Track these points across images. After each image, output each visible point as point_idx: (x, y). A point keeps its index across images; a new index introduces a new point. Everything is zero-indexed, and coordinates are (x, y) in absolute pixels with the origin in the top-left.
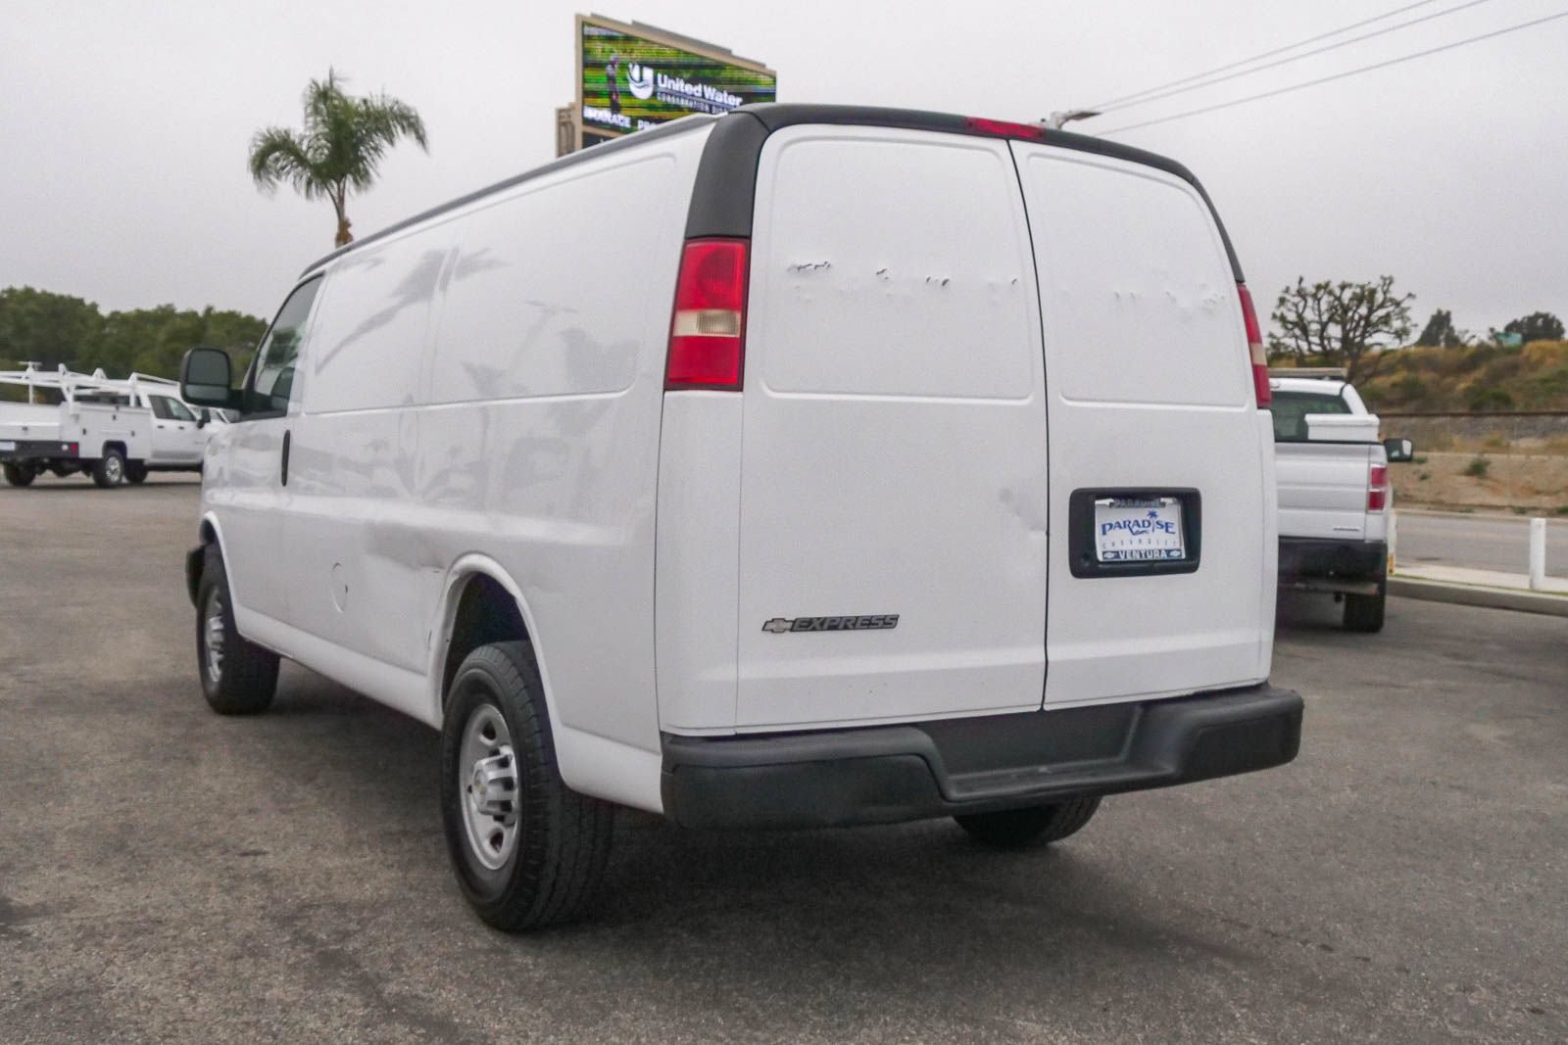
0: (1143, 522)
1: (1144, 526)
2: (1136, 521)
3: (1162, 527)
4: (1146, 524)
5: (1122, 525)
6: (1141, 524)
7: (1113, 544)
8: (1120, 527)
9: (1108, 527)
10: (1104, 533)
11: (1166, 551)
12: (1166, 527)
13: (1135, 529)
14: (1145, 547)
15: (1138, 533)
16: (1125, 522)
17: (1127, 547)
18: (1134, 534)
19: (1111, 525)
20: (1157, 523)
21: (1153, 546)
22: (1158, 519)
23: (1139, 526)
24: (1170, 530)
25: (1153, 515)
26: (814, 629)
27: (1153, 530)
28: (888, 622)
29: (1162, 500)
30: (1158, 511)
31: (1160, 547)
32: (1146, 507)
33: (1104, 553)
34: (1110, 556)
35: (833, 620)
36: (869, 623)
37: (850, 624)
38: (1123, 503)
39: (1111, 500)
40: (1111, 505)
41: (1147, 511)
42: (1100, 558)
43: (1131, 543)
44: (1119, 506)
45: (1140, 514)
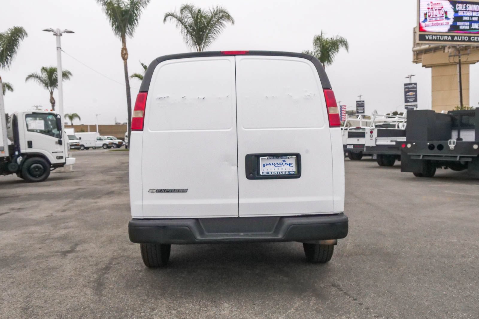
0: (280, 163)
1: (280, 164)
2: (277, 163)
3: (288, 165)
4: (281, 164)
5: (271, 164)
6: (279, 164)
7: (267, 170)
8: (270, 165)
9: (265, 165)
10: (264, 166)
11: (288, 172)
12: (290, 165)
13: (276, 165)
14: (279, 171)
15: (277, 166)
16: (272, 163)
17: (273, 171)
18: (276, 167)
19: (267, 164)
20: (286, 163)
21: (284, 170)
22: (286, 162)
23: (278, 164)
24: (291, 165)
25: (284, 161)
26: (162, 192)
27: (284, 166)
28: (185, 191)
29: (288, 157)
30: (286, 160)
31: (286, 171)
32: (281, 159)
33: (263, 172)
34: (265, 173)
35: (168, 190)
36: (178, 191)
37: (172, 191)
38: (272, 157)
39: (268, 157)
40: (267, 158)
41: (282, 160)
42: (261, 174)
43: (275, 169)
44: (270, 159)
45: (280, 161)
